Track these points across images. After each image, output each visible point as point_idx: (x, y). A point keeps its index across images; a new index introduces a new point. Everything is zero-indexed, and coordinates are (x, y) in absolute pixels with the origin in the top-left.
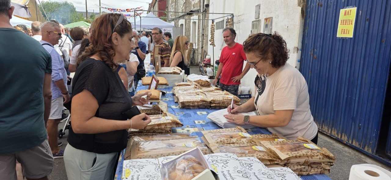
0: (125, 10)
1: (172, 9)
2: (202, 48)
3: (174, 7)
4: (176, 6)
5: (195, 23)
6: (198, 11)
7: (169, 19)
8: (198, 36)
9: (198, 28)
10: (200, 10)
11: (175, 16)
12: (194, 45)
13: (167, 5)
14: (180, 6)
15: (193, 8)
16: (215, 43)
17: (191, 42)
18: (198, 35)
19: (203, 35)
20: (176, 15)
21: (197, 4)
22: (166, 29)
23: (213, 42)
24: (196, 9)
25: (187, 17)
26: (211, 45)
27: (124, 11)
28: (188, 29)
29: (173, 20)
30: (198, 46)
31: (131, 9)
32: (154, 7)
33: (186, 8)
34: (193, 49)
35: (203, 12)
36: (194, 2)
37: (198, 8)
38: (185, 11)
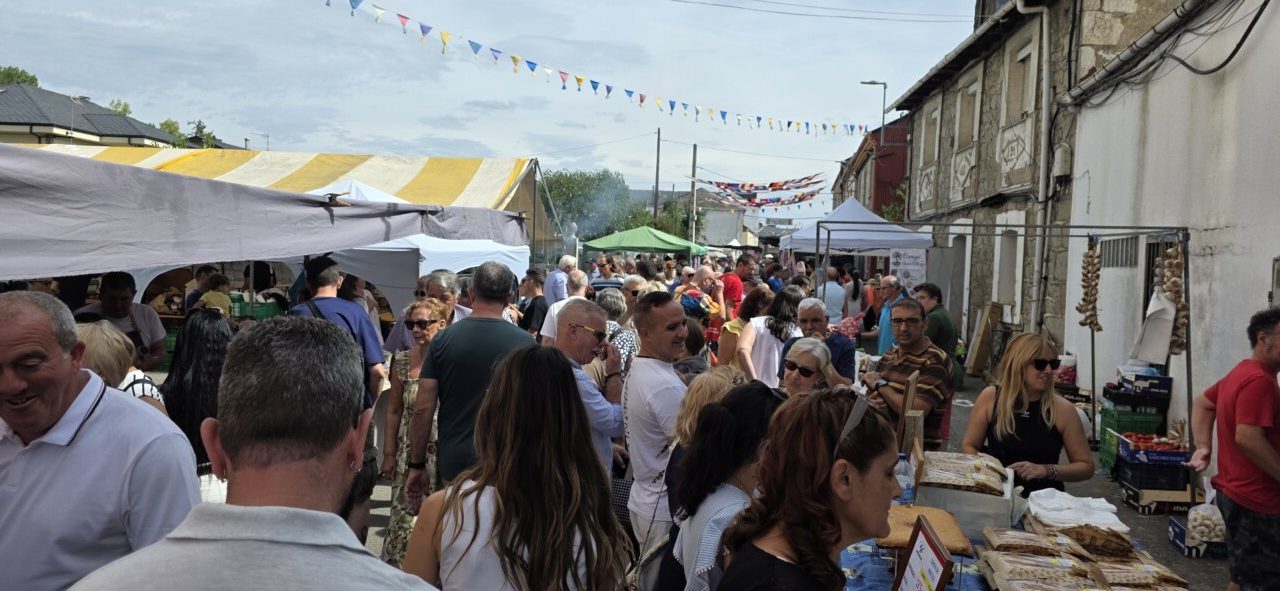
1: (924, 184)
2: (1040, 323)
3: (932, 178)
4: (941, 175)
5: (1011, 235)
6: (1024, 198)
7: (913, 217)
8: (1024, 282)
9: (1026, 254)
10: (1034, 191)
11: (937, 208)
12: (1007, 309)
13: (908, 170)
14: (956, 178)
15: (1004, 184)
17: (995, 299)
18: (1024, 276)
19: (1046, 278)
20: (939, 204)
21: (1021, 171)
22: (901, 252)
23: (1093, 316)
24: (1016, 188)
25: (981, 215)
26: (1081, 322)
28: (985, 253)
29: (927, 220)
30: (1022, 314)
31: (786, 183)
32: (858, 172)
33: (978, 182)
34: (1003, 324)
35: (1046, 202)
36: (1011, 164)
37: (1027, 186)
38: (976, 195)
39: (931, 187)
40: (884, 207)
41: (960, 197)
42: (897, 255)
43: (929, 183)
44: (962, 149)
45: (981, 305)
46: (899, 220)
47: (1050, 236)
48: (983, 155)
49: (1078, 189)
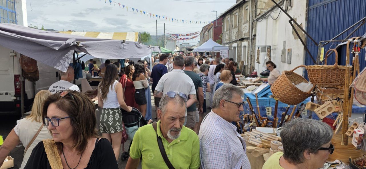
0: (186, 35)
1: (226, 35)
2: (251, 64)
3: (228, 34)
4: (230, 33)
5: (245, 46)
6: (247, 39)
7: (224, 43)
8: (248, 56)
9: (248, 51)
10: (249, 37)
11: (229, 41)
12: (245, 62)
13: (223, 32)
14: (233, 34)
15: (244, 36)
16: (260, 62)
17: (242, 60)
18: (248, 55)
19: (252, 55)
20: (230, 40)
21: (247, 33)
22: (222, 51)
23: (259, 61)
24: (246, 37)
25: (239, 42)
26: (257, 63)
27: (185, 35)
28: (240, 51)
29: (227, 43)
30: (247, 63)
31: (190, 34)
32: (209, 31)
33: (238, 35)
34: (244, 65)
35: (251, 40)
36: (245, 32)
37: (248, 36)
38: (238, 38)
39: (228, 36)
40: (217, 40)
41: (234, 38)
42: (222, 52)
43: (227, 35)
44: (235, 27)
45: (239, 62)
46: (220, 43)
47: (253, 46)
48: (239, 30)
49: (257, 37)
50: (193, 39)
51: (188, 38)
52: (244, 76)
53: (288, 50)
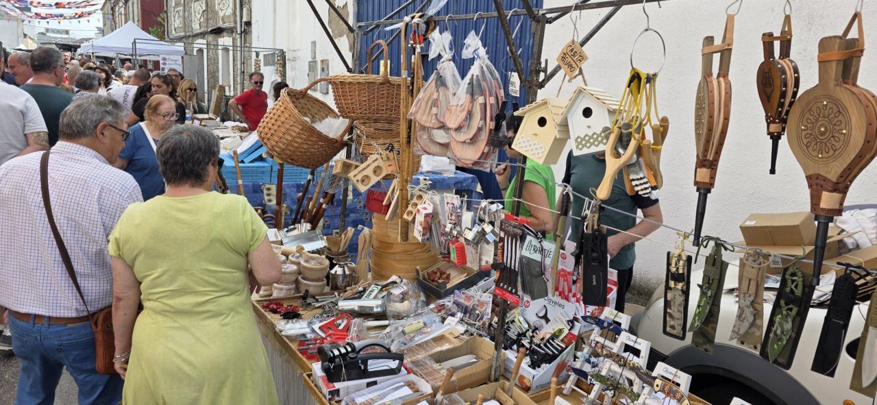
0: (53, 4)
3: (181, 14)
4: (186, 13)
5: (226, 49)
6: (231, 31)
7: (171, 36)
8: (234, 74)
9: (234, 60)
10: (235, 28)
11: (185, 32)
12: (227, 88)
13: (165, 7)
14: (195, 15)
15: (221, 23)
17: (221, 83)
18: (234, 71)
19: (243, 72)
20: (187, 30)
21: (229, 17)
22: (167, 57)
24: (227, 25)
25: (210, 38)
27: (51, 5)
28: (214, 59)
29: (180, 39)
30: (234, 90)
32: (126, 1)
33: (207, 20)
34: (226, 96)
35: (241, 34)
36: (223, 12)
37: (232, 25)
38: (207, 26)
39: (181, 19)
40: (150, 28)
41: (198, 27)
42: (164, 59)
43: (179, 16)
45: (214, 88)
46: (162, 38)
47: (244, 51)
48: (209, 4)
49: (254, 27)
50: (81, 19)
51: (62, 16)
52: (219, 119)
53: (322, 61)
